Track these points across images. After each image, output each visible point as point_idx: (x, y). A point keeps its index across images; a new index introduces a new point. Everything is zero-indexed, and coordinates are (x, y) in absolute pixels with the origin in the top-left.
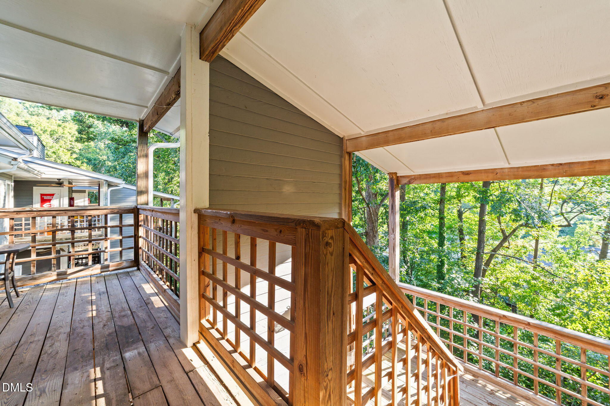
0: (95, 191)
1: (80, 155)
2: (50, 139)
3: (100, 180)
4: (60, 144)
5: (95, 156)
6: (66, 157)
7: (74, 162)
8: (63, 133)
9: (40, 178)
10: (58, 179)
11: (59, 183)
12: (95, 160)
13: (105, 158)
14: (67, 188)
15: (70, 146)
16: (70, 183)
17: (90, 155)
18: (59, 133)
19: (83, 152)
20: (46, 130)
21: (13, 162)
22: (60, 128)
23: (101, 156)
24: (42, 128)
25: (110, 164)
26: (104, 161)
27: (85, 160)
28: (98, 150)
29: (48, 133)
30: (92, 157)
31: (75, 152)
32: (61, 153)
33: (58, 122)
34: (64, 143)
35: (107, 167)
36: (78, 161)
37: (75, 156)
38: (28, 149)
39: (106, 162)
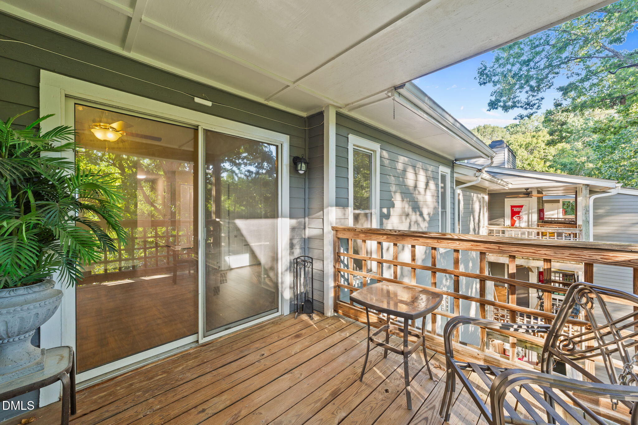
0: (572, 200)
1: (554, 162)
2: (526, 152)
3: (577, 186)
4: (534, 155)
5: (571, 160)
6: (540, 166)
7: (548, 170)
8: (537, 143)
9: (507, 189)
10: (525, 189)
11: (527, 193)
12: (571, 164)
13: (584, 159)
14: (536, 198)
15: (543, 154)
16: (539, 192)
17: (565, 160)
18: (533, 144)
19: (557, 158)
20: (522, 145)
21: (478, 174)
22: (534, 139)
23: (579, 158)
24: (519, 143)
25: (591, 165)
26: (583, 163)
27: (558, 166)
28: (575, 152)
29: (523, 146)
30: (567, 161)
31: (548, 160)
32: (534, 163)
33: (532, 134)
34: (537, 152)
35: (587, 170)
36: (551, 169)
37: (548, 164)
38: (489, 157)
39: (586, 165)
